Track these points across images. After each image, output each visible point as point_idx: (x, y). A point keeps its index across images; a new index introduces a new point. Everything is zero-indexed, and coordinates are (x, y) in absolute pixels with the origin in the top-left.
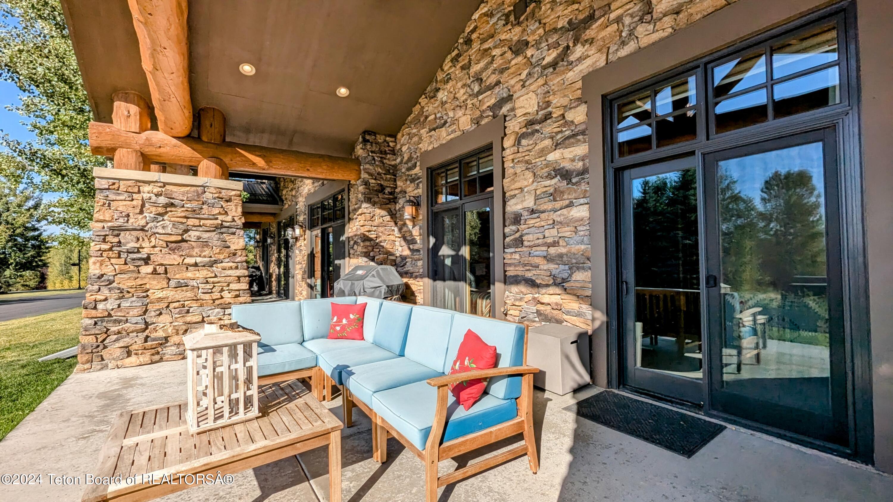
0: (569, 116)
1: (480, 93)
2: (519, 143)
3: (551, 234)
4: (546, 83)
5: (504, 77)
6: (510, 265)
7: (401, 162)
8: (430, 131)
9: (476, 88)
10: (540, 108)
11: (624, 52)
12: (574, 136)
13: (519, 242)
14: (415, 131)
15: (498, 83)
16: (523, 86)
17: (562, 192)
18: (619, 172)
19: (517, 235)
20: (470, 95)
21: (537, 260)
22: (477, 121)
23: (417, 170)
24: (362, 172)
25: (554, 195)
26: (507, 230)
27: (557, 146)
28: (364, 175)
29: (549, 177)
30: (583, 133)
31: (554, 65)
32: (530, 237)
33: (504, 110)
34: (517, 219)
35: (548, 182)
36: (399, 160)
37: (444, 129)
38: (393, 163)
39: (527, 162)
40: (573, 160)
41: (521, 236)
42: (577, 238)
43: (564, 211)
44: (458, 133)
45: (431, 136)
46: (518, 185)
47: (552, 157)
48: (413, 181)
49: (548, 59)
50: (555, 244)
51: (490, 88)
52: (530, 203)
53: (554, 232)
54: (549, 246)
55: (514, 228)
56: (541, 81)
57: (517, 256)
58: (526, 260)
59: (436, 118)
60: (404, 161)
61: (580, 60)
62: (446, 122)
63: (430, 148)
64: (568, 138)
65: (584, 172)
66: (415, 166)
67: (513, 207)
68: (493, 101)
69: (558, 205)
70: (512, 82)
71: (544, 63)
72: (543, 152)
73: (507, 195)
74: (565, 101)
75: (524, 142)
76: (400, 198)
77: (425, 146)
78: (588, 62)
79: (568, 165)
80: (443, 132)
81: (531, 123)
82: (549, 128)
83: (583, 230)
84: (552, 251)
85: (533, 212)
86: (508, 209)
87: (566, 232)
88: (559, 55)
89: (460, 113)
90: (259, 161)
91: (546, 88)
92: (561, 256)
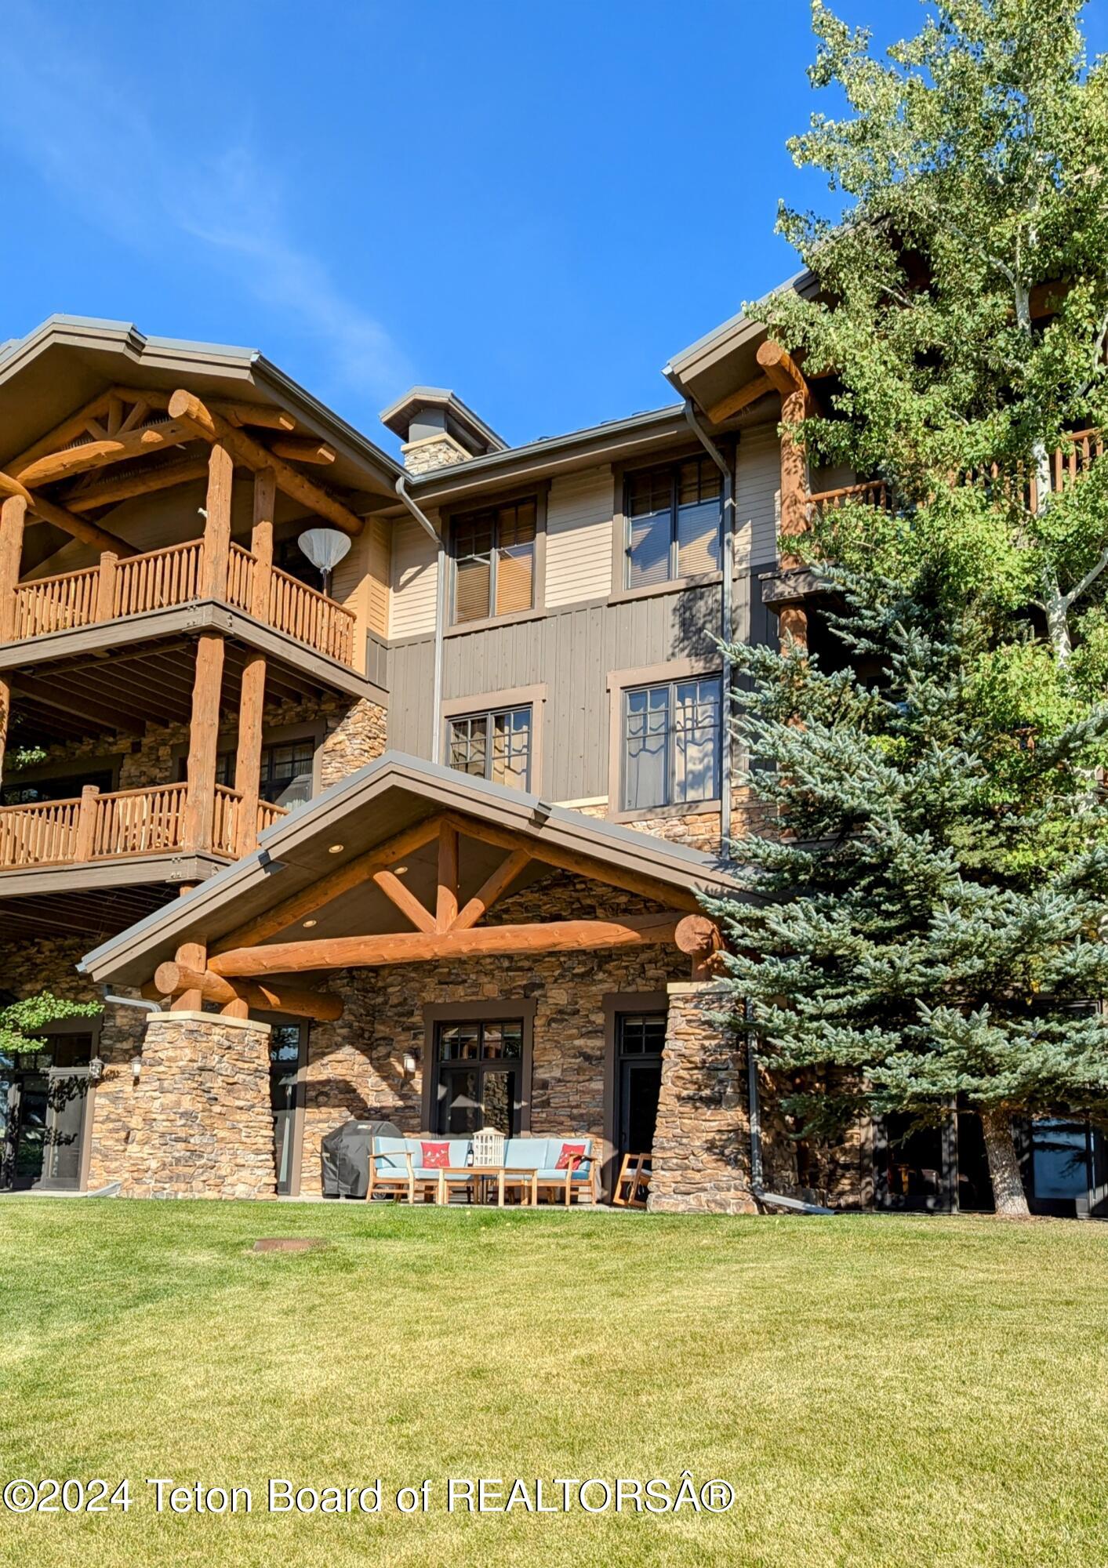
0: (593, 1017)
1: (508, 969)
2: (549, 1025)
3: (574, 1099)
4: (574, 988)
5: (537, 967)
6: (536, 1122)
7: (386, 1003)
8: (440, 983)
9: (506, 964)
10: (569, 1003)
11: (630, 989)
12: (596, 1032)
13: (546, 1104)
14: (413, 975)
15: (530, 969)
16: (555, 981)
17: (585, 1070)
18: (622, 1062)
19: (544, 1098)
20: (498, 968)
21: (562, 1119)
22: (507, 993)
23: (416, 1019)
24: (347, 1012)
25: (579, 1071)
26: (534, 1093)
27: (582, 1036)
28: (347, 1017)
29: (575, 1057)
30: (601, 1032)
31: (582, 975)
32: (557, 1100)
33: (536, 993)
34: (544, 1085)
35: (573, 1060)
36: (380, 1000)
37: (461, 987)
38: (373, 1002)
39: (556, 1041)
40: (593, 1048)
41: (548, 1099)
42: (595, 1103)
43: (587, 1084)
44: (479, 998)
45: (441, 990)
46: (546, 1058)
47: (577, 1042)
48: (407, 1029)
49: (576, 971)
50: (577, 1107)
51: (520, 969)
52: (557, 1073)
53: (577, 1097)
54: (572, 1107)
55: (541, 1092)
56: (571, 984)
57: (544, 1115)
58: (552, 1118)
59: (449, 973)
60: (390, 1002)
61: (601, 981)
62: (465, 981)
63: (440, 1001)
64: (590, 1032)
65: (602, 1058)
66: (411, 1014)
67: (541, 1074)
68: (525, 982)
69: (581, 1078)
70: (546, 974)
71: (575, 971)
72: (571, 1037)
73: (536, 1064)
74: (589, 1006)
75: (553, 1025)
76: (379, 1045)
77: (429, 996)
78: (606, 986)
79: (589, 1051)
80: (460, 991)
81: (561, 1012)
82: (576, 1020)
83: (599, 1098)
84: (575, 1111)
85: (559, 1081)
86: (537, 1076)
87: (587, 1098)
88: (586, 972)
89: (485, 979)
90: (273, 999)
91: (575, 991)
92: (582, 1115)
